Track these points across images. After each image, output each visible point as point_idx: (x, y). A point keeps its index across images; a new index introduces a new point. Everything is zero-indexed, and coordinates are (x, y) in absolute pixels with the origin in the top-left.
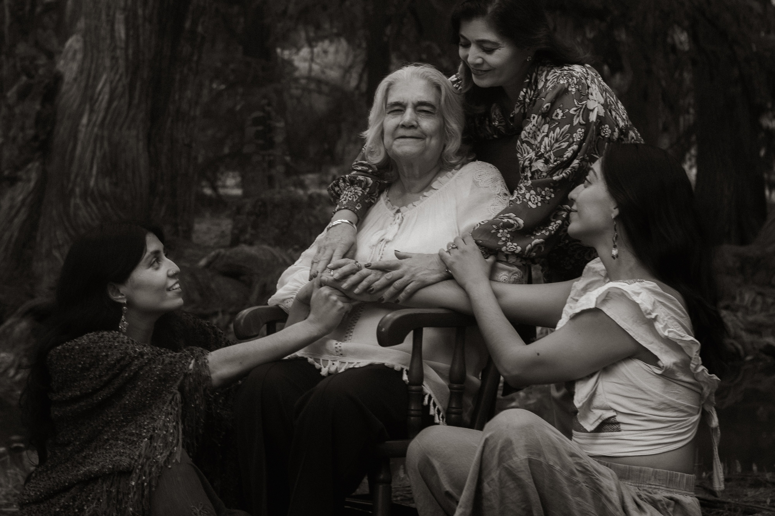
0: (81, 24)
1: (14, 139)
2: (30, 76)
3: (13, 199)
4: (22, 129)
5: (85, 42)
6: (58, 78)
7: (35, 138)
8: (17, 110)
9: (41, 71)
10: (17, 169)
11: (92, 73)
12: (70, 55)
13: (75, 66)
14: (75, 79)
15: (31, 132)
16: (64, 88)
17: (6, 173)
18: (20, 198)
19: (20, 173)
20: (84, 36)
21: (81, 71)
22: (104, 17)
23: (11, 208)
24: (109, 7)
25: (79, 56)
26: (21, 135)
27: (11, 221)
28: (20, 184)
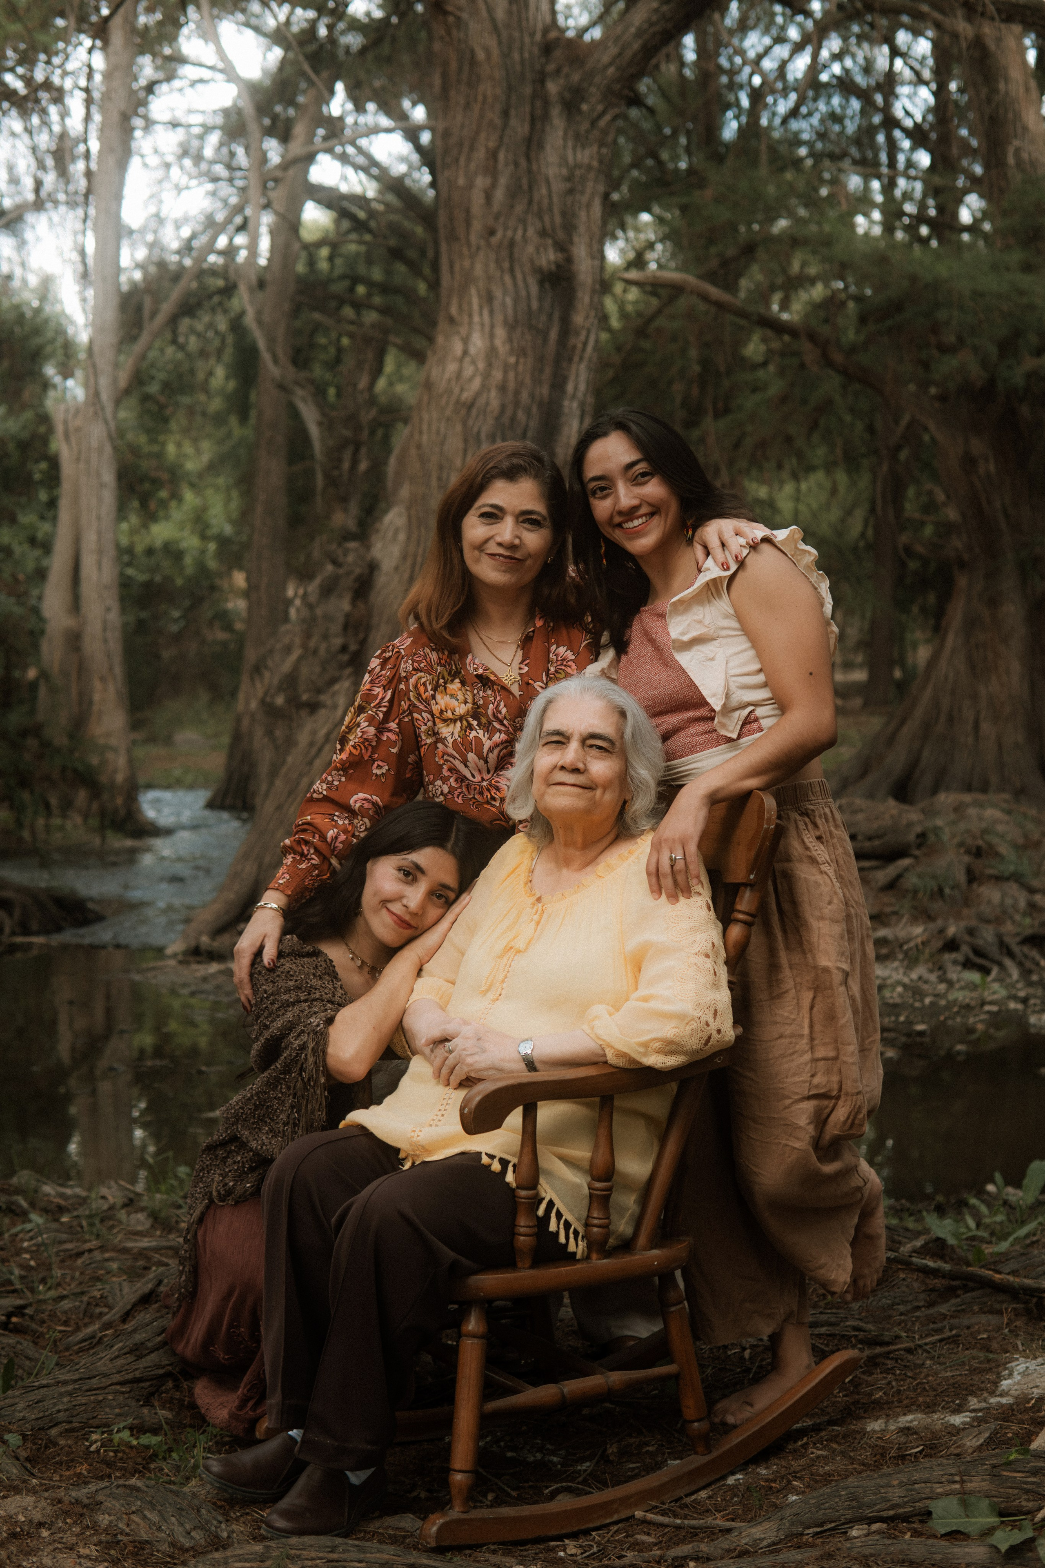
0: (405, 492)
1: (315, 652)
2: (335, 563)
3: (314, 733)
4: (325, 637)
5: (409, 517)
6: (373, 567)
7: (344, 649)
8: (319, 612)
9: (350, 558)
10: (319, 691)
11: (419, 559)
12: (390, 534)
13: (396, 550)
14: (396, 569)
15: (338, 642)
16: (381, 580)
17: (305, 697)
18: (323, 732)
19: (322, 698)
20: (408, 509)
21: (404, 557)
22: (434, 482)
23: (311, 744)
24: (441, 468)
25: (402, 537)
26: (323, 646)
27: (310, 763)
28: (322, 712)
